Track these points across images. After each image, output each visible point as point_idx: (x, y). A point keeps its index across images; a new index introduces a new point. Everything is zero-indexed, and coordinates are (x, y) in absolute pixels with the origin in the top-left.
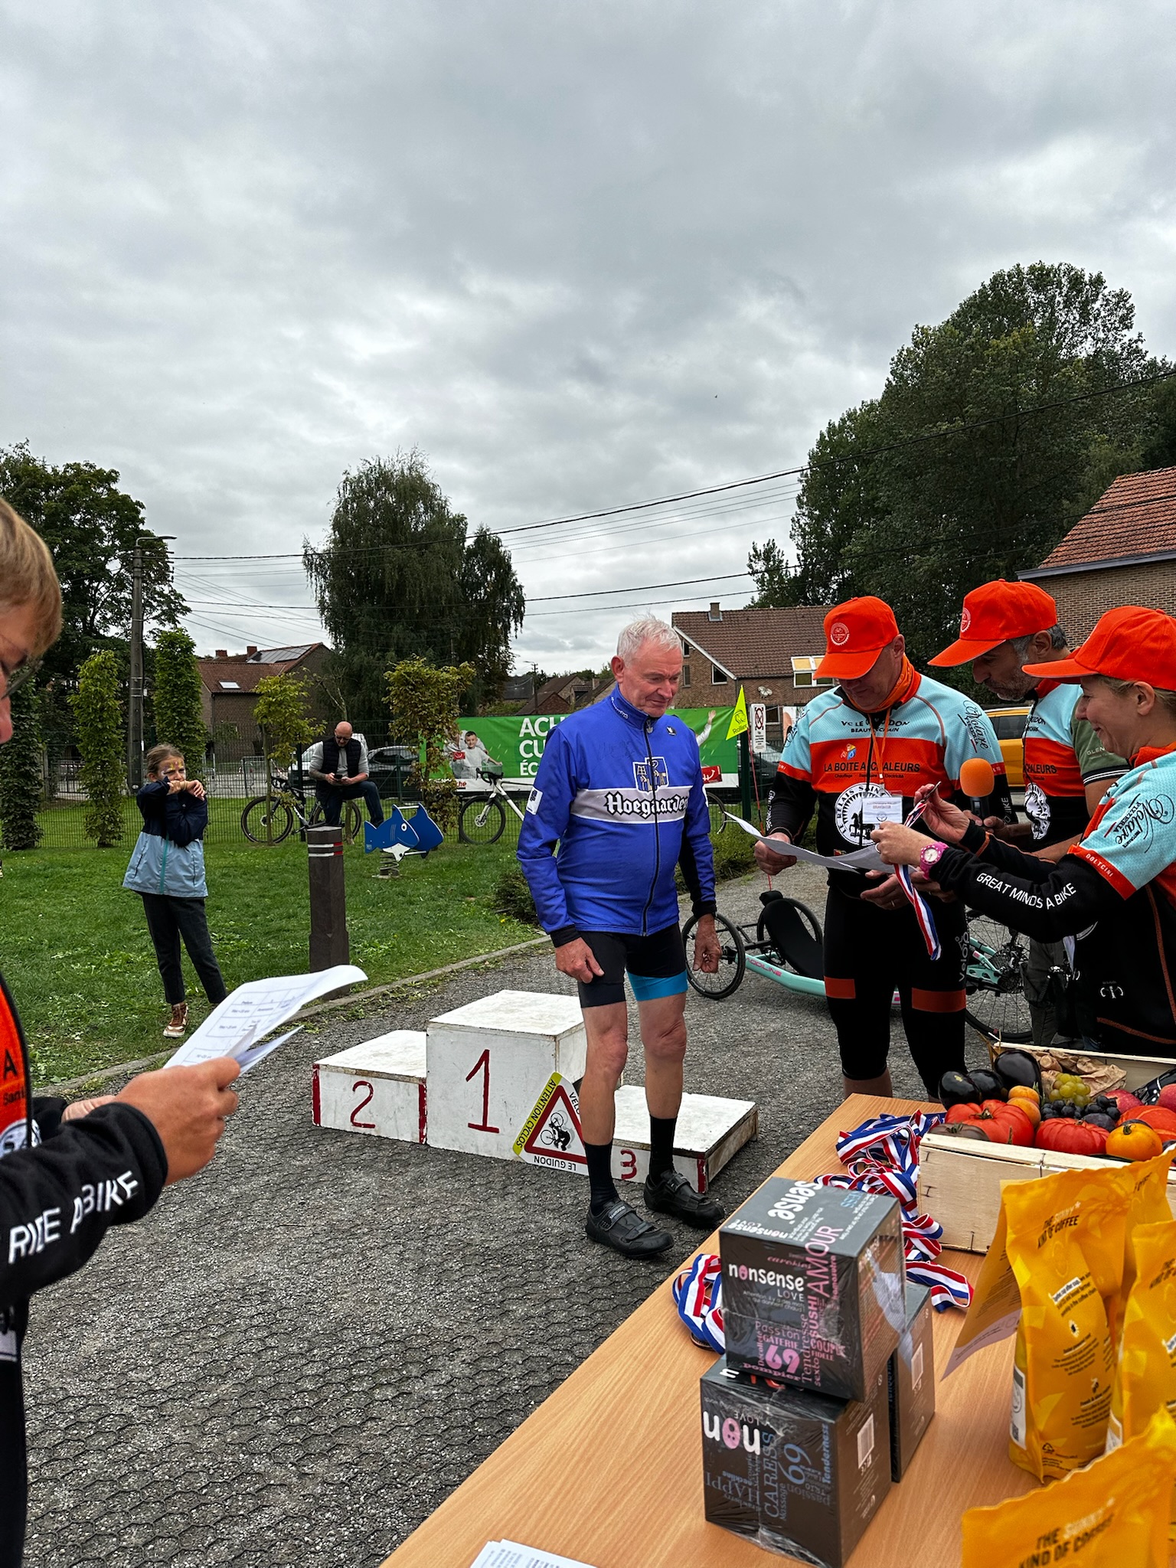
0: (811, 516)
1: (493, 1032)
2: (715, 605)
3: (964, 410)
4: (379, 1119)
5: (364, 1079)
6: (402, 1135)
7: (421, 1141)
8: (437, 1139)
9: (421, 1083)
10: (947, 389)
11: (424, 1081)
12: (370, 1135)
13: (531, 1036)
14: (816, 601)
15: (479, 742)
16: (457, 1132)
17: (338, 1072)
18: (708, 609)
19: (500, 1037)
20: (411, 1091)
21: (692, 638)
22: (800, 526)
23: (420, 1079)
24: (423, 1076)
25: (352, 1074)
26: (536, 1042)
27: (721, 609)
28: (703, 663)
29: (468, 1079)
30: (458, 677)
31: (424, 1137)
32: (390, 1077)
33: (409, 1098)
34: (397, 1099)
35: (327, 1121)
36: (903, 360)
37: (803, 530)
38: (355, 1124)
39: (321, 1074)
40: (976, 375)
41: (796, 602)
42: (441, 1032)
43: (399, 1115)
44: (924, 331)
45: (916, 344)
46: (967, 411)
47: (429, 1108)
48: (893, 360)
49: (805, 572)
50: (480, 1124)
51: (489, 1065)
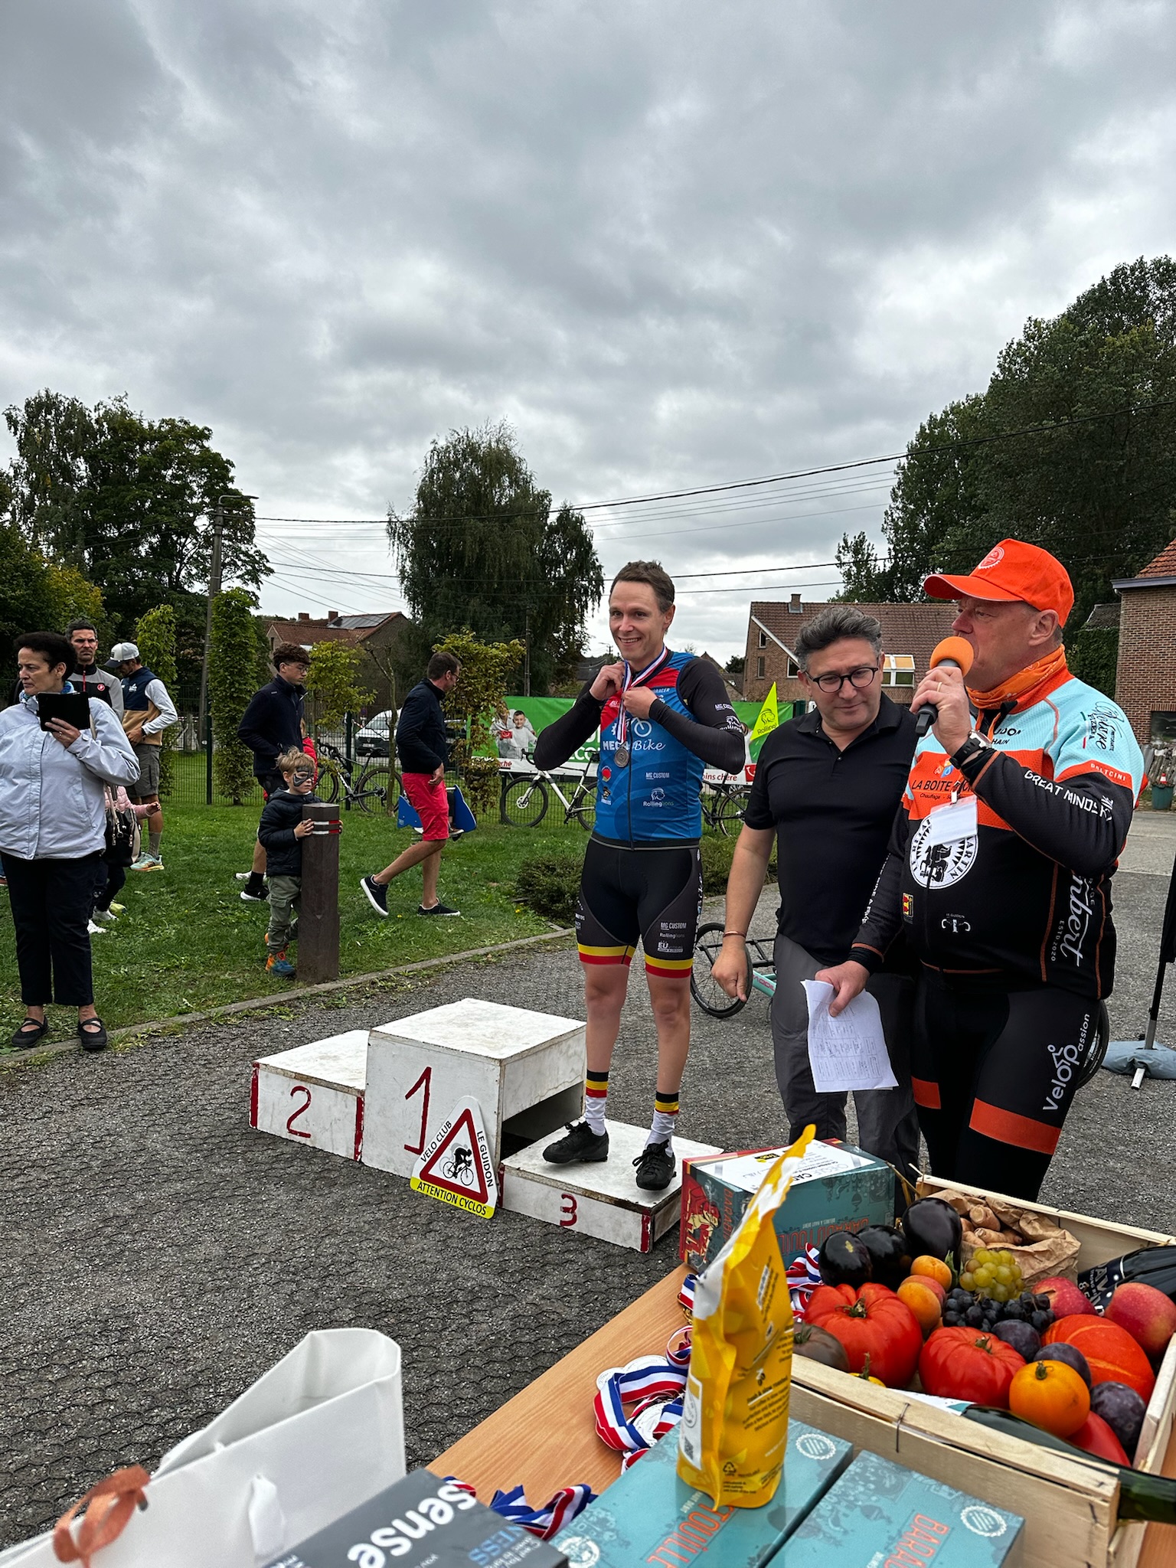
0: (904, 510)
1: (437, 1049)
2: (796, 597)
3: (1073, 409)
4: (315, 1129)
5: (303, 1084)
6: (337, 1149)
7: (356, 1158)
8: (372, 1158)
9: (360, 1096)
10: (1056, 387)
11: (362, 1093)
12: (305, 1145)
13: (476, 1058)
14: (904, 598)
15: (527, 722)
16: (393, 1153)
17: (277, 1073)
18: (788, 600)
19: (445, 1056)
20: (349, 1103)
21: (769, 629)
22: (893, 520)
23: (358, 1091)
24: (362, 1087)
25: (290, 1077)
26: (480, 1065)
27: (802, 600)
28: (779, 655)
29: (407, 1097)
30: (507, 654)
31: (359, 1154)
32: (329, 1085)
33: (347, 1110)
34: (334, 1109)
35: (264, 1124)
36: (1012, 354)
37: (896, 524)
38: (291, 1132)
39: (261, 1074)
40: (1087, 373)
41: (883, 598)
42: (383, 1043)
43: (335, 1127)
44: (1037, 324)
45: (1029, 338)
46: (1076, 411)
47: (366, 1123)
48: (1001, 353)
49: (894, 568)
50: (417, 1147)
51: (430, 1084)
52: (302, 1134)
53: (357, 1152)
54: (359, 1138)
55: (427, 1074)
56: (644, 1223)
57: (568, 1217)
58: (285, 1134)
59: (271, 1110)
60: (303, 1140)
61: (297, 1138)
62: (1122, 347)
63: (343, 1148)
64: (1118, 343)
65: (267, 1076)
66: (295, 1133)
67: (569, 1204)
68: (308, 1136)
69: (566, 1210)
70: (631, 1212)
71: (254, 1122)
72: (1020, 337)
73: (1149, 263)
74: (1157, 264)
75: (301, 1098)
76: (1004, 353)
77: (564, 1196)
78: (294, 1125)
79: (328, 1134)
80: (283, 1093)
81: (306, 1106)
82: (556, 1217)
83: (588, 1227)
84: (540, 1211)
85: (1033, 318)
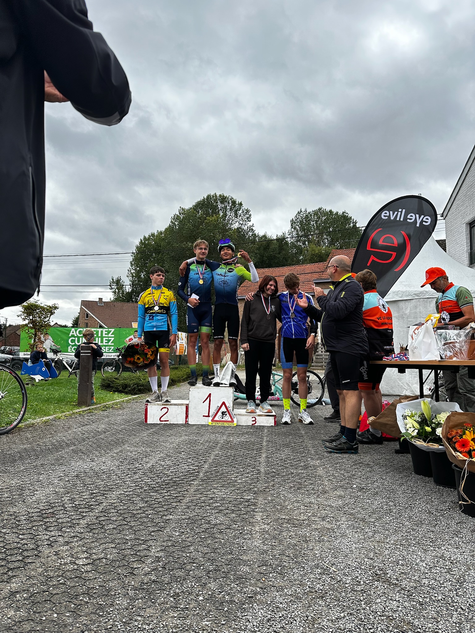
2: (101, 299)
4: (171, 418)
6: (179, 422)
7: (186, 423)
8: (192, 421)
11: (188, 405)
12: (167, 424)
15: (50, 337)
16: (198, 419)
18: (98, 300)
20: (183, 408)
21: (90, 312)
22: (131, 273)
23: (186, 404)
26: (227, 390)
27: (104, 300)
28: (94, 320)
29: (203, 402)
32: (175, 405)
33: (182, 410)
34: (177, 411)
35: (150, 421)
37: (132, 275)
38: (161, 421)
41: (128, 301)
43: (178, 416)
44: (183, 209)
45: (180, 213)
47: (190, 412)
48: (171, 218)
49: (133, 290)
50: (207, 415)
51: (211, 398)
52: (165, 421)
53: (186, 421)
54: (187, 417)
55: (210, 395)
56: (275, 419)
57: (254, 422)
58: (159, 422)
59: (153, 416)
60: (166, 422)
61: (164, 422)
62: (212, 221)
63: (182, 421)
64: (211, 220)
65: (151, 407)
66: (163, 421)
67: (254, 419)
68: (168, 421)
69: (253, 421)
70: (271, 417)
71: (146, 421)
72: (178, 213)
73: (218, 196)
74: (220, 196)
75: (165, 410)
76: (173, 218)
77: (252, 418)
78: (162, 419)
79: (175, 419)
80: (158, 410)
81: (167, 412)
82: (250, 423)
83: (260, 424)
84: (246, 423)
85: (182, 207)
